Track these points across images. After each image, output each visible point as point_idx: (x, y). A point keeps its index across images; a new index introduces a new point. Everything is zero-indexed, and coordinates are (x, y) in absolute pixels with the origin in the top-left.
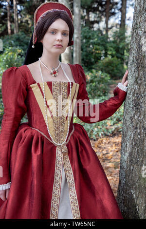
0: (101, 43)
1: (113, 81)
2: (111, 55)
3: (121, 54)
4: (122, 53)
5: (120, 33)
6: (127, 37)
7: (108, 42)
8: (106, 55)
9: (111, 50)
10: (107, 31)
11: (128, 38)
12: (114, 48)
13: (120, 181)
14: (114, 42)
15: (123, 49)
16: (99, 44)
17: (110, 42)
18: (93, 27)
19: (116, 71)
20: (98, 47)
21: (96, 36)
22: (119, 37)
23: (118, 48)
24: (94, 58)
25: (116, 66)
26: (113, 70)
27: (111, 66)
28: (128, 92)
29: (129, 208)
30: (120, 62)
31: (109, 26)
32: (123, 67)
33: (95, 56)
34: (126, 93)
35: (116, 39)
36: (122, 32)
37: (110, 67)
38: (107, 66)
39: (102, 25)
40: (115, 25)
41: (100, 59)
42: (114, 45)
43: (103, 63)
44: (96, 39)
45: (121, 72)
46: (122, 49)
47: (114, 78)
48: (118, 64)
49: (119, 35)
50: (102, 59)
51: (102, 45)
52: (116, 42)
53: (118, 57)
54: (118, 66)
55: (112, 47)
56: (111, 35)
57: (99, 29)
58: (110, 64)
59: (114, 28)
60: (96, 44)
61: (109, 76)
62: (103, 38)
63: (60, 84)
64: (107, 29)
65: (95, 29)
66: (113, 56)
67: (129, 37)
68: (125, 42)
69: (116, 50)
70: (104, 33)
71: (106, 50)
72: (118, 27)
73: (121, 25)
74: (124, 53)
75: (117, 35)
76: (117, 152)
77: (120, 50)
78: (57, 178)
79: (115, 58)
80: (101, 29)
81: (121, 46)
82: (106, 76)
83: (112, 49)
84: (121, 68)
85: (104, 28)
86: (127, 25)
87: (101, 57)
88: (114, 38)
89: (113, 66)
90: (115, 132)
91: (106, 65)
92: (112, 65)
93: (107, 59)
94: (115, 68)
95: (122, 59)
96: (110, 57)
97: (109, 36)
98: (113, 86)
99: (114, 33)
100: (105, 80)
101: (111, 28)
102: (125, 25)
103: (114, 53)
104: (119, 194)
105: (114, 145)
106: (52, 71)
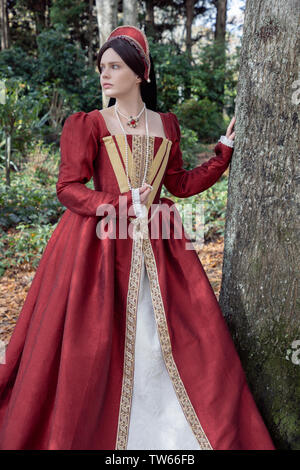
0: (178, 70)
1: (204, 146)
2: (197, 93)
3: (218, 92)
4: (220, 90)
5: (215, 49)
6: (229, 59)
7: (191, 69)
8: (187, 93)
9: (197, 85)
10: (189, 46)
11: (232, 61)
12: (203, 81)
13: (223, 275)
14: (202, 68)
15: (222, 81)
16: (172, 72)
17: (196, 67)
18: (161, 38)
19: (207, 126)
20: (171, 78)
21: (167, 55)
22: (212, 57)
23: (213, 79)
24: (165, 101)
25: (208, 116)
26: (201, 125)
27: (197, 115)
28: (236, 148)
29: (236, 309)
30: (216, 108)
31: (194, 35)
32: (221, 118)
33: (166, 96)
34: (232, 150)
35: (207, 62)
36: (219, 48)
37: (197, 117)
38: (191, 117)
39: (179, 33)
40: (204, 34)
41: (175, 103)
42: (204, 74)
43: (182, 109)
44: (168, 63)
45: (218, 128)
46: (219, 81)
47: (204, 141)
48: (212, 113)
49: (214, 53)
50: (180, 102)
51: (181, 74)
52: (208, 68)
53: (211, 99)
54: (212, 117)
55: (199, 78)
56: (197, 53)
57: (172, 42)
58: (195, 111)
59: (204, 41)
60: (169, 73)
61: (195, 134)
62: (181, 60)
63: (144, 139)
64: (190, 42)
65: (165, 41)
66: (201, 97)
67: (234, 58)
68: (224, 67)
69: (207, 85)
70: (184, 49)
71: (187, 83)
72: (211, 37)
73: (216, 33)
74: (223, 90)
75: (210, 53)
76: (214, 267)
77: (215, 84)
78: (134, 266)
79: (206, 100)
80: (178, 41)
81: (216, 77)
82: (190, 135)
83: (199, 81)
84: (217, 121)
85: (182, 40)
86: (230, 34)
87: (178, 98)
88: (204, 61)
89: (202, 117)
90: (210, 235)
91: (188, 115)
92: (200, 114)
93: (189, 103)
94: (206, 121)
95: (221, 103)
96: (196, 98)
97: (194, 56)
98: (203, 154)
99: (204, 49)
100: (189, 143)
101: (197, 40)
102: (224, 34)
103: (204, 89)
104: (222, 293)
105: (208, 256)
106: (130, 120)
